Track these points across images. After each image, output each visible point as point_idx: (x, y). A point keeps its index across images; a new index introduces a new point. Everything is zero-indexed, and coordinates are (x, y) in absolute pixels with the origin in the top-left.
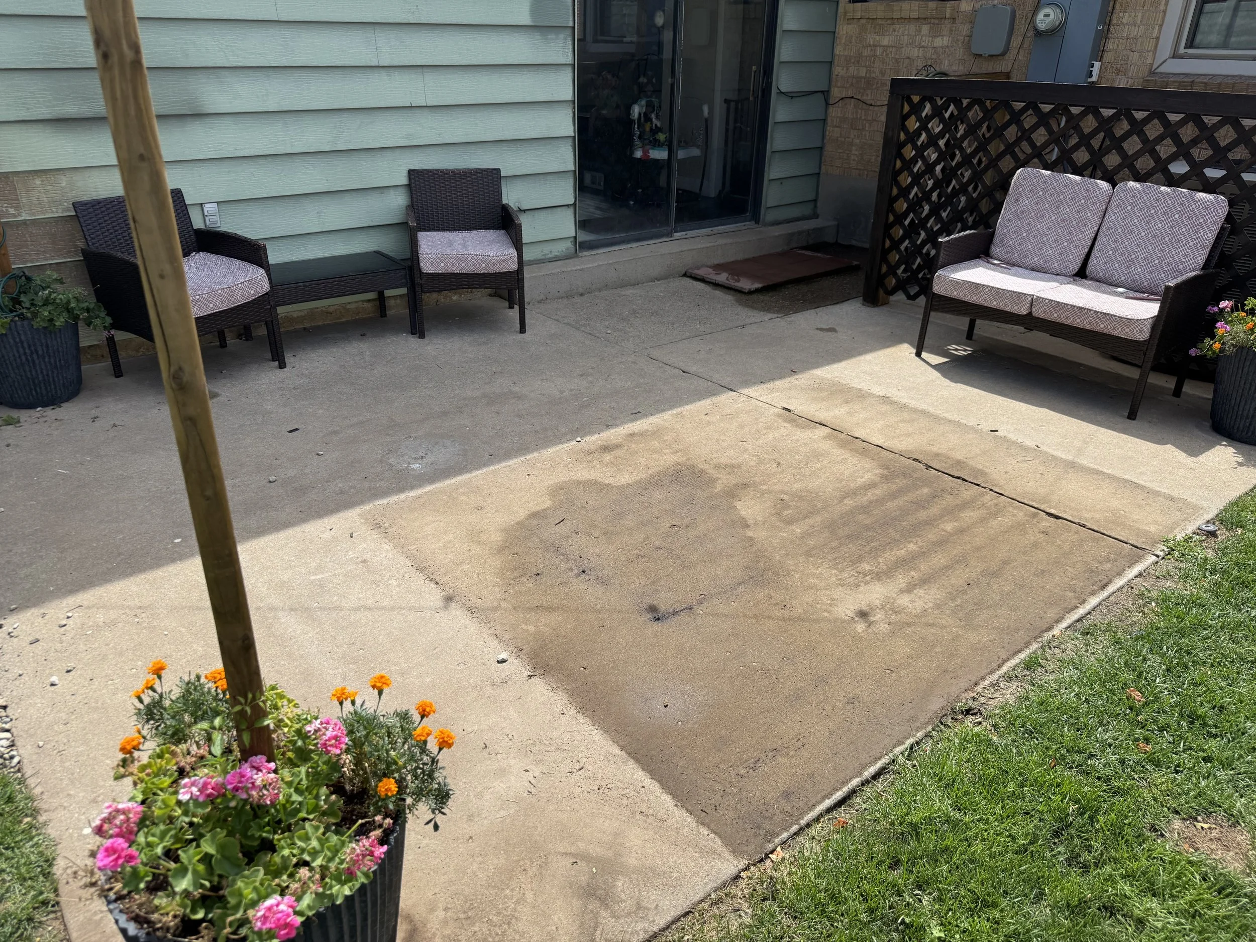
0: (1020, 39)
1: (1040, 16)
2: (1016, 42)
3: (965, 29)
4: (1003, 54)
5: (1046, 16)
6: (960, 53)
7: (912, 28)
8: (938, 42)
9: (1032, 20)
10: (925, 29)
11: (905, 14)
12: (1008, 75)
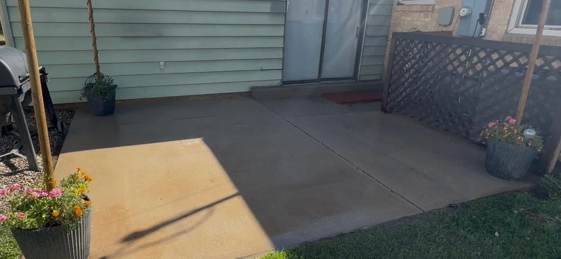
0: (456, 19)
1: (461, 11)
2: (454, 21)
3: (436, 15)
4: (450, 24)
5: (464, 11)
6: (434, 24)
7: (418, 14)
8: (427, 20)
9: (459, 13)
10: (422, 15)
11: (415, 10)
12: (451, 32)
